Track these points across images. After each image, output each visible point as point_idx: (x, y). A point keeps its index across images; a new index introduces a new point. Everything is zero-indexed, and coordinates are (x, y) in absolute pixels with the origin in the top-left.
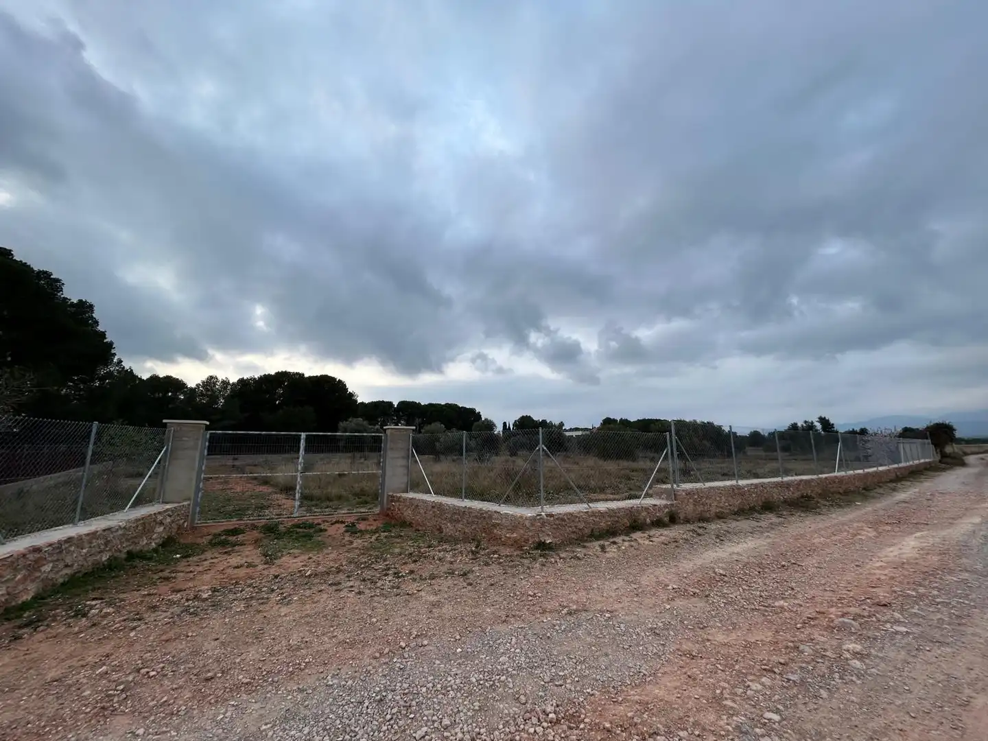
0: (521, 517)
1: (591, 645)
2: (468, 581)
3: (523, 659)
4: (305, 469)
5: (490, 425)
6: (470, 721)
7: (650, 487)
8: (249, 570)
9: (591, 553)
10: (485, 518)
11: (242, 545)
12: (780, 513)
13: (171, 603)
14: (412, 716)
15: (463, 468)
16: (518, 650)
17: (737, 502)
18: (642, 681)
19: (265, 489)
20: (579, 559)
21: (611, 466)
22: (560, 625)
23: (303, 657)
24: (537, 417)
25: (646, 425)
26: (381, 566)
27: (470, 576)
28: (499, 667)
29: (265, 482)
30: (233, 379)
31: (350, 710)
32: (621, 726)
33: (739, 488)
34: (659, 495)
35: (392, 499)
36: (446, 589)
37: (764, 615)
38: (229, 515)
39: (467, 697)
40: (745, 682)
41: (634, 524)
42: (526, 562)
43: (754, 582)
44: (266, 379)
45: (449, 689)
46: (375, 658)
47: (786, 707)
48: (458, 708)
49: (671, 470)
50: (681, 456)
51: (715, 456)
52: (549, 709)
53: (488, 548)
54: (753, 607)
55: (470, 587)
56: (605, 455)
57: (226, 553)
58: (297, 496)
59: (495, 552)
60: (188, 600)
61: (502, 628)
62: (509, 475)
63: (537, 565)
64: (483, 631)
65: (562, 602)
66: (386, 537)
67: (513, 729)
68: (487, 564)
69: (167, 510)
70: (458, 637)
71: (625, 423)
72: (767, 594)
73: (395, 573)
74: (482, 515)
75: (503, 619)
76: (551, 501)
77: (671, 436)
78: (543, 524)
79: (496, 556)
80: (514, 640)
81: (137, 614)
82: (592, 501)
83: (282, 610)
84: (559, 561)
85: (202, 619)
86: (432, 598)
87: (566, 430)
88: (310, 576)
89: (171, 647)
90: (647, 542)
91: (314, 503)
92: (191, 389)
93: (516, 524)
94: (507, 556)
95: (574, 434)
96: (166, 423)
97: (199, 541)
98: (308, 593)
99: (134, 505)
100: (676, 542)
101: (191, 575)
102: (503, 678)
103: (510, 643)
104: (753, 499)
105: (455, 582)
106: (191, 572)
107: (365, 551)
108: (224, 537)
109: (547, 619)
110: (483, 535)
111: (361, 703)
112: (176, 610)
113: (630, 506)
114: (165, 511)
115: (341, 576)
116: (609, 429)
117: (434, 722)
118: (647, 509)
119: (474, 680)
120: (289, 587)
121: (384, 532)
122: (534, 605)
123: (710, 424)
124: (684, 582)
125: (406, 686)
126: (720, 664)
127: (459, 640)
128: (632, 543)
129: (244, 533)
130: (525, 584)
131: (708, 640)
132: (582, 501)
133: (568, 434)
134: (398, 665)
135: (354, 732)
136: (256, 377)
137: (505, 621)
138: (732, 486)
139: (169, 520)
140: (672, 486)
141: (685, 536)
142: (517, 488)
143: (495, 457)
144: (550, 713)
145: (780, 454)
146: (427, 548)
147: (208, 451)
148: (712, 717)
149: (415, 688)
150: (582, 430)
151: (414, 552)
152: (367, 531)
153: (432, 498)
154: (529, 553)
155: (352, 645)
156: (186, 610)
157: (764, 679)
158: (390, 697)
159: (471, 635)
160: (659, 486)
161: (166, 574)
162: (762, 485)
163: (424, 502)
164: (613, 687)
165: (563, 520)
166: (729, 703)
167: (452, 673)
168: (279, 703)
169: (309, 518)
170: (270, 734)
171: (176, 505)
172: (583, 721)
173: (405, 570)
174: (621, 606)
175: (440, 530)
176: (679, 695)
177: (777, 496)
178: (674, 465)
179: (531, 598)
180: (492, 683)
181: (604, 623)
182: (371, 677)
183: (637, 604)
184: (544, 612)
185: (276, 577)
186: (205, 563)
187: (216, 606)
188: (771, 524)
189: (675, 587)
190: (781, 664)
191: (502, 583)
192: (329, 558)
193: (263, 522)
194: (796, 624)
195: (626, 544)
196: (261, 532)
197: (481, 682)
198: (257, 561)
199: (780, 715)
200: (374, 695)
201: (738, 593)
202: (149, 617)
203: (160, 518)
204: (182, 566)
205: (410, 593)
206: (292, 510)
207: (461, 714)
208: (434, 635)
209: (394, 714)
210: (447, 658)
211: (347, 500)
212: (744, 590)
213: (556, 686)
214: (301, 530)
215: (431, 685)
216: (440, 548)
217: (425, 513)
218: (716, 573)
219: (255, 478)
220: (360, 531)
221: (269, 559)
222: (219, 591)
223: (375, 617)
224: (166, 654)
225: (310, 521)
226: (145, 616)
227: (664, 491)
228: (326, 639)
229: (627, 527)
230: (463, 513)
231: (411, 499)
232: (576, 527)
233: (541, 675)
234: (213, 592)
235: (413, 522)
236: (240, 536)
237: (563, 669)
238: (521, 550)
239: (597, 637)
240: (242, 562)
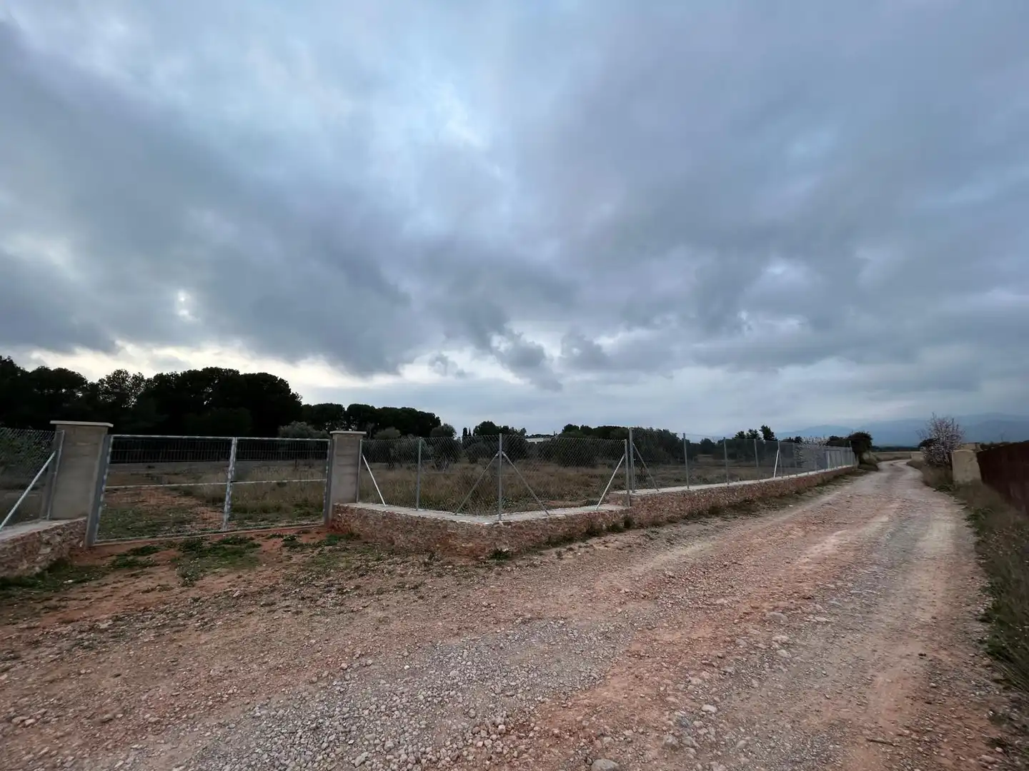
0: (478, 526)
1: (543, 653)
2: (419, 595)
3: (474, 672)
4: (238, 477)
5: (449, 431)
6: (415, 741)
7: (607, 494)
8: (163, 595)
9: (547, 560)
10: (439, 527)
11: (151, 566)
12: (725, 516)
13: (60, 636)
14: (351, 742)
15: (418, 475)
16: (469, 663)
17: (687, 507)
18: (592, 684)
19: (185, 501)
20: (535, 566)
21: (571, 472)
22: (514, 635)
23: (226, 689)
24: (499, 423)
25: (606, 432)
26: (323, 582)
27: (422, 589)
28: (449, 682)
29: (188, 493)
30: (149, 374)
31: (280, 742)
32: (570, 731)
33: (689, 493)
34: (615, 501)
35: (338, 510)
36: (395, 604)
37: (706, 613)
38: (140, 532)
39: (413, 716)
40: (687, 677)
41: (592, 530)
42: (481, 571)
43: (700, 582)
44: (192, 376)
45: (394, 709)
46: (312, 683)
47: (721, 698)
48: (403, 728)
49: (627, 476)
50: (637, 463)
51: (669, 463)
52: (499, 720)
53: (442, 559)
54: (697, 606)
55: (421, 601)
56: (565, 462)
57: (132, 575)
58: (226, 508)
59: (449, 563)
60: (81, 632)
61: (455, 642)
62: (468, 482)
63: (493, 574)
64: (434, 646)
65: (516, 611)
66: (330, 551)
67: (461, 744)
68: (440, 576)
69: (57, 528)
70: (406, 654)
71: (586, 430)
72: (709, 592)
73: (339, 590)
74: (436, 524)
75: (455, 632)
76: (509, 509)
77: (628, 443)
78: (500, 532)
79: (450, 567)
80: (466, 653)
81: (12, 652)
82: (550, 508)
83: (202, 637)
84: (514, 570)
85: (98, 653)
86: (380, 614)
87: (527, 437)
88: (238, 597)
89: (56, 689)
90: (602, 548)
91: (247, 515)
92: (92, 385)
93: (472, 533)
94: (461, 566)
95: (536, 441)
96: (55, 425)
97: (98, 562)
98: (235, 616)
99: (9, 524)
100: (630, 546)
101: (87, 603)
102: (452, 693)
103: (461, 656)
104: (703, 504)
105: (405, 596)
106: (87, 599)
107: (305, 567)
108: (131, 558)
109: (501, 629)
110: (437, 545)
111: (294, 733)
112: (65, 644)
113: (587, 512)
114: (53, 529)
115: (276, 596)
116: (570, 436)
117: (375, 745)
118: (603, 515)
119: (421, 697)
120: (211, 611)
121: (327, 545)
122: (487, 616)
123: (666, 432)
124: (636, 585)
125: (345, 710)
126: (665, 662)
127: (407, 656)
128: (588, 549)
129: (157, 552)
130: (479, 596)
131: (655, 640)
132: (539, 509)
133: (529, 440)
134: (338, 688)
136: (179, 373)
137: (457, 634)
138: (683, 491)
139: (58, 539)
140: (628, 492)
141: (638, 541)
142: (476, 496)
143: (454, 465)
144: (500, 724)
145: (726, 460)
146: (376, 561)
147: (112, 458)
148: (655, 714)
150: (543, 436)
151: (361, 566)
152: (308, 545)
153: (383, 508)
154: (485, 563)
155: (285, 671)
156: (79, 644)
157: (704, 674)
158: (327, 724)
159: (420, 651)
160: (615, 492)
161: (53, 602)
162: (711, 490)
163: (373, 512)
164: (564, 693)
165: (521, 528)
166: (671, 699)
167: (398, 693)
168: (195, 742)
169: (241, 532)
171: (68, 522)
172: (532, 729)
173: (352, 584)
174: (574, 612)
175: (391, 542)
176: (626, 696)
177: (724, 501)
178: (631, 471)
179: (484, 609)
180: (440, 699)
181: (558, 630)
182: (307, 704)
183: (590, 610)
184: (497, 622)
185: (196, 600)
186: (106, 588)
187: (117, 637)
188: (717, 527)
189: (627, 590)
190: (719, 657)
191: (455, 595)
192: (261, 576)
193: (183, 538)
194: (734, 620)
195: (583, 550)
196: (179, 550)
197: (429, 699)
198: (172, 584)
199: (717, 707)
200: (309, 723)
201: (685, 593)
202: (32, 654)
203: (46, 537)
204: (75, 592)
205: (355, 609)
206: (221, 523)
207: (407, 734)
208: (380, 653)
209: (331, 742)
210: (392, 677)
211: (286, 511)
212: (690, 590)
213: (507, 696)
214: (229, 546)
215: (374, 706)
216: (390, 560)
217: (375, 524)
218: (665, 575)
219: (175, 489)
220: (301, 545)
221: (189, 580)
222: (121, 619)
223: (314, 638)
224: (49, 697)
225: (242, 536)
226: (23, 653)
227: (620, 497)
228: (255, 666)
229: (584, 533)
230: (416, 522)
231: (360, 509)
232: (533, 534)
233: (493, 687)
234: (115, 621)
235: (362, 534)
236: (152, 556)
237: (515, 679)
238: (477, 560)
239: (549, 644)
240: (153, 585)
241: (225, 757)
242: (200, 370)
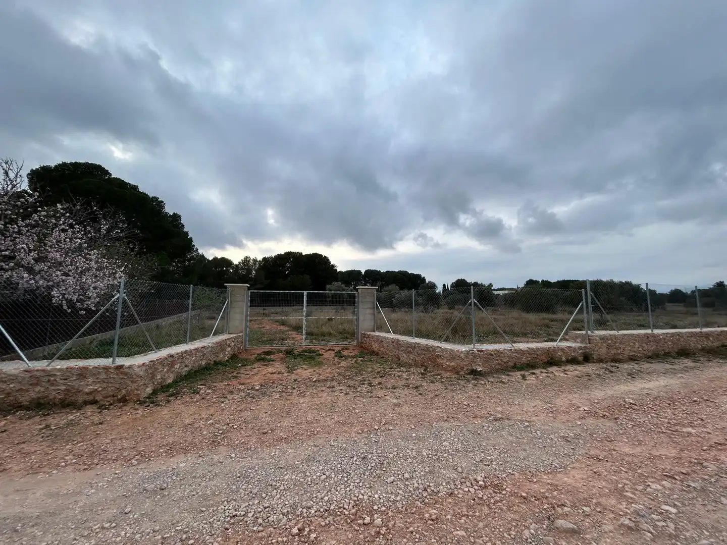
0: (458, 351)
1: (512, 442)
2: (419, 392)
3: (460, 445)
4: (307, 315)
5: (433, 286)
6: (423, 478)
7: (566, 333)
8: (280, 376)
9: (513, 380)
10: (430, 351)
11: (273, 361)
12: (697, 359)
13: (240, 390)
14: (384, 469)
15: (414, 316)
16: (456, 440)
17: (652, 347)
18: (554, 471)
19: (283, 328)
20: (504, 383)
21: (533, 317)
22: (489, 427)
23: (316, 428)
25: (564, 285)
26: (360, 378)
27: (420, 388)
28: (442, 448)
29: (283, 323)
30: (260, 258)
31: (346, 461)
32: (535, 497)
33: (653, 335)
34: (575, 339)
35: (364, 336)
36: (404, 396)
37: (670, 437)
38: (265, 343)
39: (421, 463)
40: (646, 482)
41: (551, 361)
42: (462, 382)
43: (663, 412)
44: (279, 257)
45: (408, 457)
46: (359, 433)
47: (683, 504)
48: (414, 469)
49: (586, 320)
50: (596, 309)
51: (631, 310)
52: (479, 478)
53: (433, 372)
54: (660, 430)
55: (420, 396)
56: (528, 309)
57: (265, 365)
58: (304, 332)
59: (438, 375)
60: (248, 390)
61: (446, 425)
62: (448, 322)
63: (471, 385)
64: (431, 425)
65: (490, 411)
66: (361, 361)
67: (453, 487)
68: (432, 382)
69: (232, 338)
70: (413, 427)
71: (546, 284)
72: (675, 422)
73: (369, 384)
74: (427, 349)
75: (445, 419)
76: (481, 341)
77: (586, 292)
78: (475, 357)
79: (439, 377)
80: (453, 433)
81: (224, 395)
82: (515, 342)
83: (301, 400)
84: (487, 384)
85: (256, 401)
86: (395, 401)
87: (494, 290)
88: (315, 381)
89: (243, 414)
90: (562, 375)
91: (314, 337)
92: (236, 265)
93: (453, 356)
94: (447, 378)
95: (501, 293)
96: (226, 286)
97: (250, 357)
98: (315, 391)
99: (214, 335)
100: (589, 376)
101: (248, 376)
102: (445, 455)
103: (450, 434)
104: (668, 347)
105: (410, 392)
106: (248, 374)
107: (349, 368)
108: (263, 356)
109: (478, 422)
110: (429, 363)
111: (352, 458)
112: (243, 394)
113: (548, 347)
114: (230, 338)
115: (334, 383)
116: (532, 288)
117: (399, 474)
118: (562, 350)
119: (425, 454)
120: (303, 388)
121: (360, 357)
122: (468, 411)
123: (628, 284)
124: (595, 406)
125: (380, 452)
126: (623, 467)
127: (414, 429)
128: (549, 375)
129: (274, 354)
130: (460, 397)
131: (614, 450)
132: (507, 342)
133: (495, 293)
134: (374, 439)
135: (349, 473)
136: (273, 256)
137: (446, 420)
138: (645, 334)
139: (233, 344)
140: (587, 332)
141: (597, 372)
142: (455, 331)
143: (437, 310)
144: (480, 481)
145: (699, 309)
146: (389, 369)
147: (250, 303)
148: (613, 502)
149: (386, 454)
150: (508, 289)
151: (381, 371)
152: (349, 356)
153: (391, 336)
154: (464, 377)
155: (344, 424)
156: (248, 395)
157: (664, 482)
158: (370, 457)
159: (422, 427)
160: (574, 332)
161: (235, 374)
162: (679, 334)
163: (386, 338)
164: (530, 472)
165: (491, 355)
166: (629, 494)
167: (410, 448)
168: (304, 451)
169: (312, 347)
170: (301, 466)
171: (236, 335)
172: (505, 489)
173: (376, 381)
174: (538, 418)
175: (398, 358)
176: (585, 484)
177: (693, 344)
178: (589, 316)
179: (465, 407)
180: (437, 457)
181: (523, 429)
182: (357, 444)
183: (552, 419)
184: (476, 417)
185: (295, 381)
186: (255, 370)
187: (264, 394)
188: (686, 367)
189: (586, 409)
190: (683, 473)
191: (444, 395)
192: (326, 371)
193: (284, 348)
194: (703, 446)
195: (544, 375)
196: (284, 354)
197: (430, 456)
198: (283, 371)
199: (677, 509)
200: (360, 454)
201: (647, 419)
202: (230, 397)
203: (228, 342)
204: (243, 371)
205: (380, 396)
206: (301, 341)
207: (417, 473)
208: (397, 424)
209: (373, 467)
210: (406, 439)
211: (335, 336)
212: (652, 417)
213: (485, 465)
214: (308, 354)
215: (395, 453)
216: (398, 369)
217: (387, 346)
218: (625, 402)
219: (277, 321)
220: (345, 356)
221: (291, 370)
222: (264, 386)
223: (357, 409)
224: (241, 417)
225: (313, 349)
226: (228, 396)
227: (580, 335)
228: (328, 419)
229: (545, 362)
230: (414, 347)
231: (378, 336)
232: (501, 360)
233: (473, 457)
234: (261, 386)
235: (380, 352)
236: (272, 356)
237: (490, 455)
238: (458, 374)
239: (517, 437)
240: (275, 371)
241: (319, 461)
242: (283, 253)
